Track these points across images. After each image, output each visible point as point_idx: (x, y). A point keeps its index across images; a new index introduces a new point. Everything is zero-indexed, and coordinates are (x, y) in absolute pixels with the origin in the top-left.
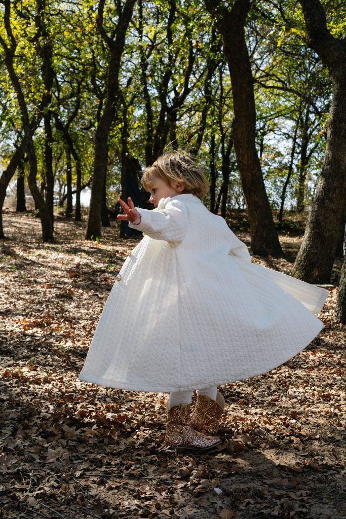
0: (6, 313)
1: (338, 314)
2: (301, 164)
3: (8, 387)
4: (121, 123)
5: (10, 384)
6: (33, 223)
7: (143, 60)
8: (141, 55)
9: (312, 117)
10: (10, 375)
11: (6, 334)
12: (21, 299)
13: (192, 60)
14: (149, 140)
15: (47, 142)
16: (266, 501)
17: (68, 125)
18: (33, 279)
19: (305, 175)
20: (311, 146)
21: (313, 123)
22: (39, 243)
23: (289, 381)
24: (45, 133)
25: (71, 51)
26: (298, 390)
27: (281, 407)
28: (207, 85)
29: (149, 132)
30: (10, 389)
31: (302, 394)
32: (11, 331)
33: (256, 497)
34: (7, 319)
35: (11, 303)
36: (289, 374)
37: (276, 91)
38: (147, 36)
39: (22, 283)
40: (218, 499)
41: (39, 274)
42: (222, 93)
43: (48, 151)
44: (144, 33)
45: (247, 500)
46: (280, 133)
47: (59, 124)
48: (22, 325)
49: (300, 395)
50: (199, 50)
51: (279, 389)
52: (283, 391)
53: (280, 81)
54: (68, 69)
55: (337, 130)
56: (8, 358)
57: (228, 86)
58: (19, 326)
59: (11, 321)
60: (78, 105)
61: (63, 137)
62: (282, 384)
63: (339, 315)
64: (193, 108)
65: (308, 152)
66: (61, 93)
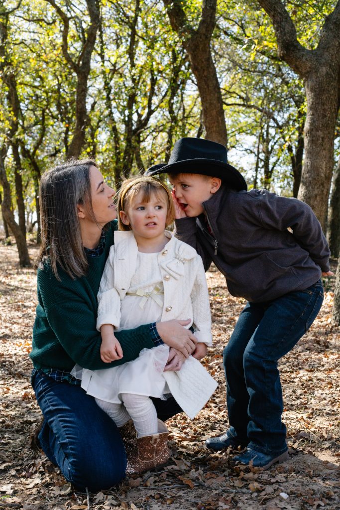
0: (5, 337)
1: (336, 317)
2: (265, 178)
3: (30, 409)
4: (89, 146)
5: (32, 405)
6: (5, 251)
7: (106, 84)
8: (104, 80)
9: (272, 131)
10: (30, 397)
11: (11, 357)
12: (15, 323)
13: (154, 82)
14: (117, 162)
15: (16, 170)
16: (335, 502)
17: (34, 152)
18: (20, 304)
19: (269, 188)
20: (272, 160)
21: (274, 138)
22: (17, 269)
23: (312, 384)
24: (14, 160)
25: (35, 80)
26: (324, 392)
27: (313, 409)
28: (171, 105)
29: (117, 154)
30: (33, 411)
31: (330, 395)
32: (15, 354)
33: (324, 499)
34: (7, 343)
35: (6, 327)
36: (309, 377)
37: (237, 108)
38: (109, 61)
39: (12, 308)
40: (286, 504)
41: (26, 299)
42: (184, 113)
43: (18, 179)
44: (106, 57)
45: (316, 503)
46: (241, 149)
47: (26, 153)
48: (25, 348)
49: (328, 396)
50: (160, 72)
51: (305, 392)
52: (310, 394)
53: (241, 97)
54: (32, 97)
55: (314, 139)
56: (22, 380)
57: (189, 106)
58: (22, 349)
59: (12, 344)
60: (43, 132)
61: (30, 164)
62: (306, 387)
63: (338, 318)
64: (158, 129)
65: (270, 167)
66: (25, 122)
